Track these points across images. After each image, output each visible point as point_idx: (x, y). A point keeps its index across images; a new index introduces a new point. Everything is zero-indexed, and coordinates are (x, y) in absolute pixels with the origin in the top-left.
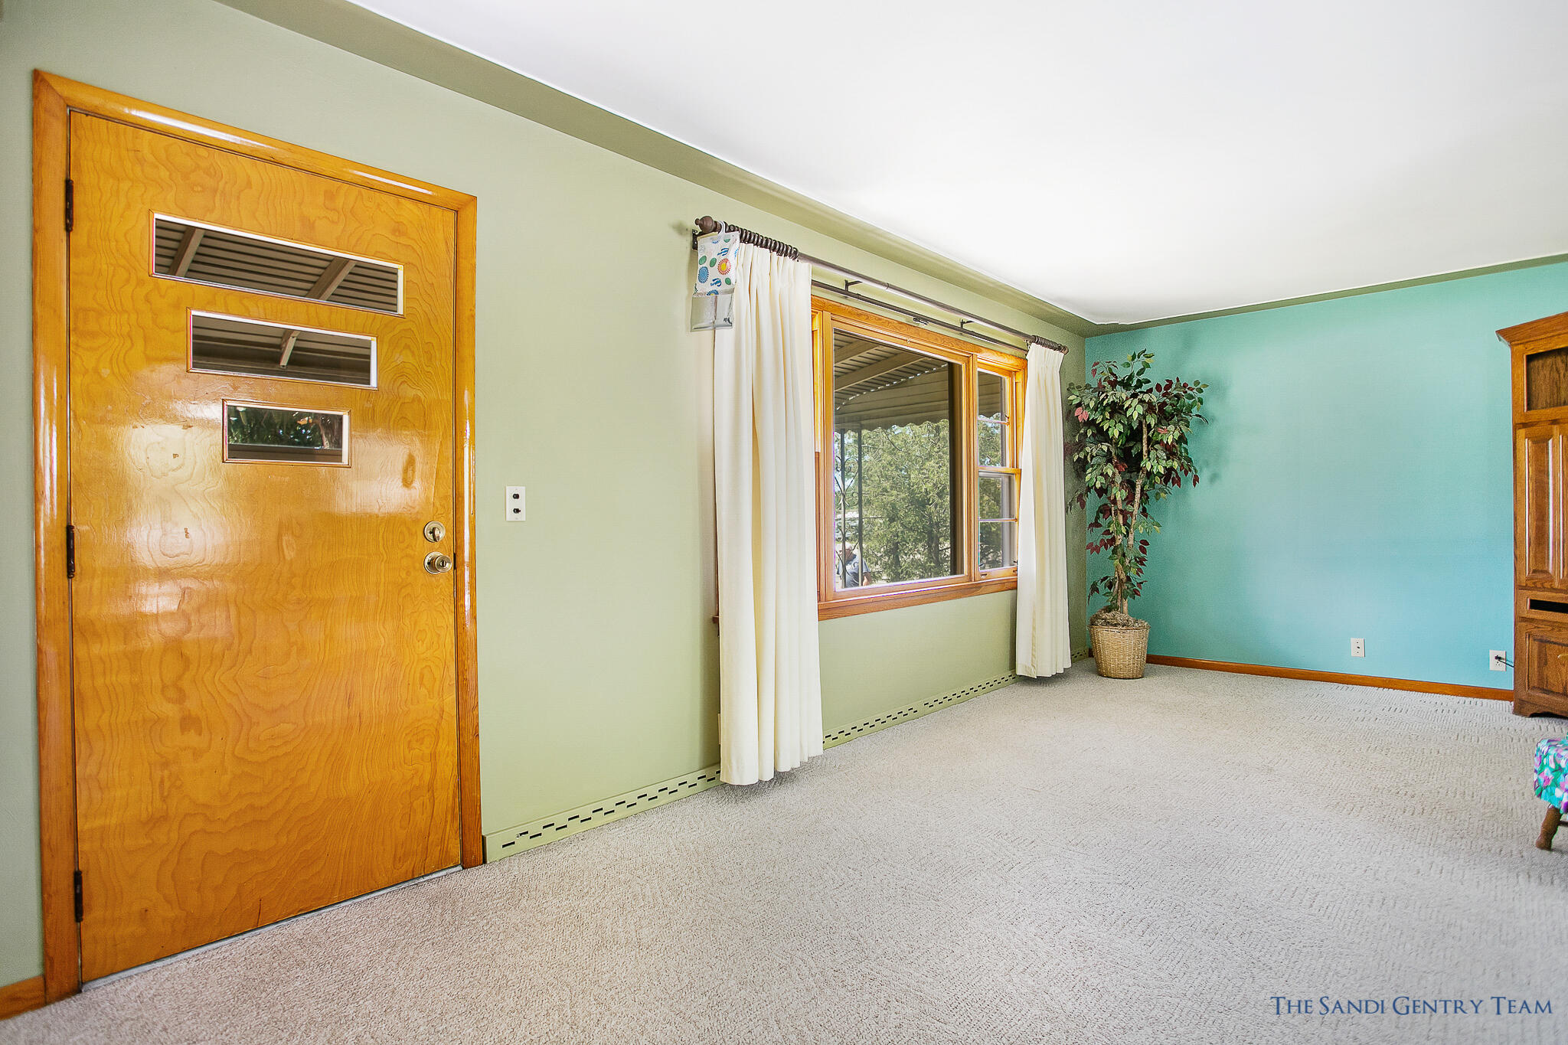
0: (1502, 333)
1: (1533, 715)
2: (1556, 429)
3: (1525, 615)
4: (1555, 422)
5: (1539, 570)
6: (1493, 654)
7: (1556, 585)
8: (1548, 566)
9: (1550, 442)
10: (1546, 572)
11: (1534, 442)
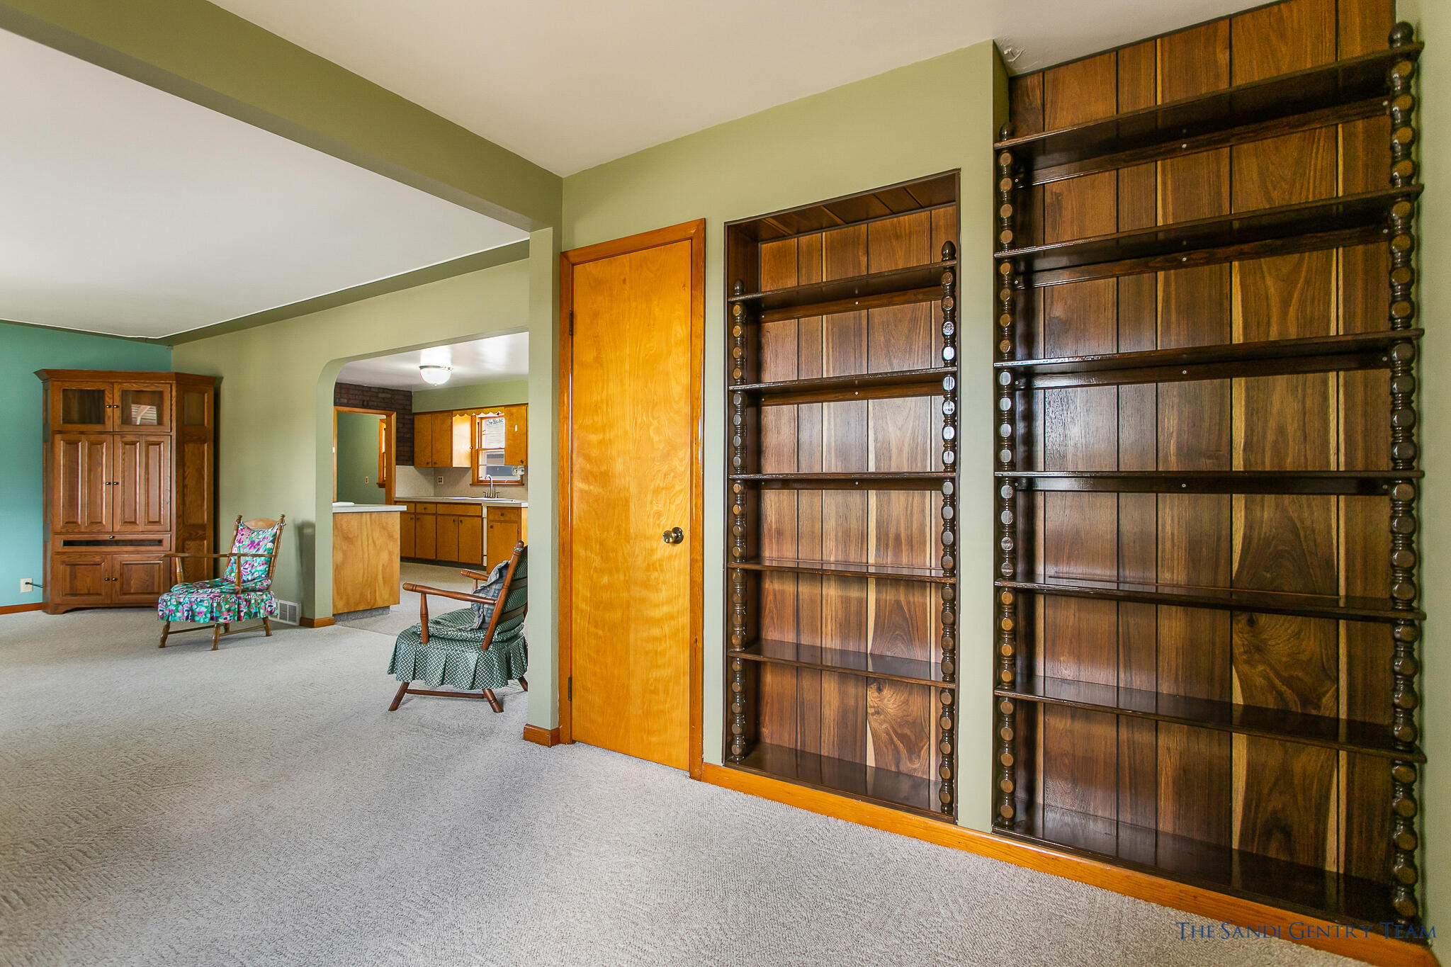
0: (36, 373)
1: (64, 613)
2: (83, 437)
3: (60, 550)
4: (82, 433)
5: (71, 523)
6: (23, 581)
7: (83, 530)
8: (77, 518)
9: (80, 444)
10: (76, 523)
11: (67, 443)
